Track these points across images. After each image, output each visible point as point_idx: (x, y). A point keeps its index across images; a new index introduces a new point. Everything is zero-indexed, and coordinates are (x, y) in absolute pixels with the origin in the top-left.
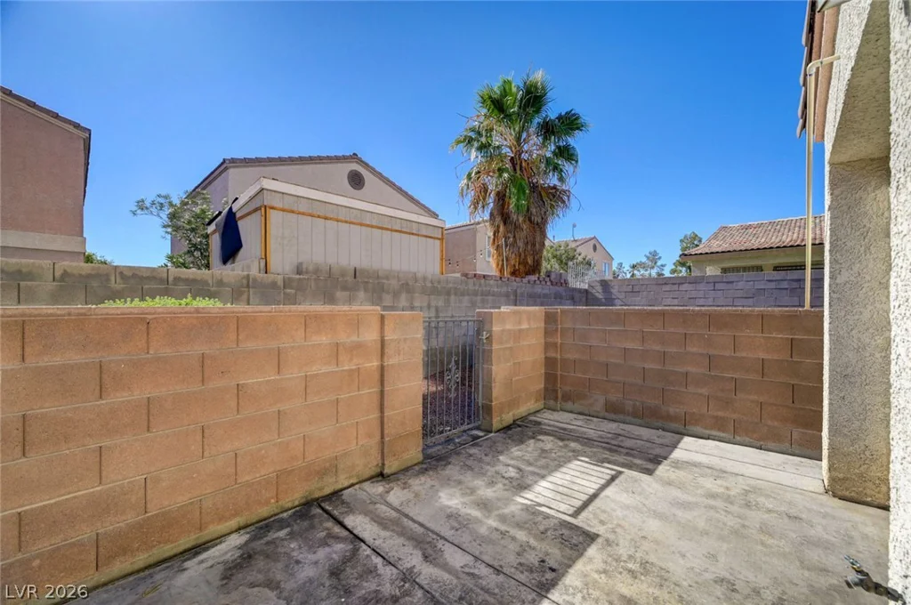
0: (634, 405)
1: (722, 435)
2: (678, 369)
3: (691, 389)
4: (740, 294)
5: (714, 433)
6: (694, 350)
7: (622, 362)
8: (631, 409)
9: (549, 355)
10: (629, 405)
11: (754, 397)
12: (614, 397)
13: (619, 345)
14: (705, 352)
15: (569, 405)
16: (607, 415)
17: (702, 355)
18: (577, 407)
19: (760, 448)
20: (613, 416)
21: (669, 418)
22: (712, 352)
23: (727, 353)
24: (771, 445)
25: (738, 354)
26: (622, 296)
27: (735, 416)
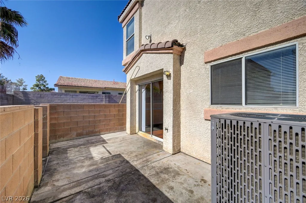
0: (86, 132)
1: (107, 132)
2: (98, 119)
3: (101, 123)
4: (80, 99)
5: (106, 132)
6: (102, 114)
7: (82, 120)
8: (85, 133)
9: (51, 122)
10: (85, 132)
11: (113, 122)
12: (79, 131)
13: (81, 115)
14: (104, 114)
15: (62, 139)
16: (77, 137)
17: (103, 115)
18: (65, 139)
19: (114, 132)
20: (79, 137)
21: (96, 132)
22: (105, 114)
23: (108, 114)
24: (116, 131)
25: (110, 114)
26: (35, 98)
27: (110, 127)
